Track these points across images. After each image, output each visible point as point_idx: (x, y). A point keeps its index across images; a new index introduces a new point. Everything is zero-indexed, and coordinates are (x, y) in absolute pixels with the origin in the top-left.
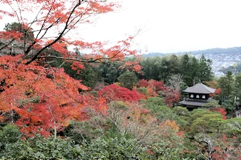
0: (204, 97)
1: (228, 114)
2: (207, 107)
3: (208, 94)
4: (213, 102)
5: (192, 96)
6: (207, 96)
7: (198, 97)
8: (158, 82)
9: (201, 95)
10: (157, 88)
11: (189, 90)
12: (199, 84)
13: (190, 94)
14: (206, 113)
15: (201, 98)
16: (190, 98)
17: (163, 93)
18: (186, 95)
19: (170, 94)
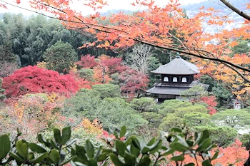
0: (184, 80)
1: (222, 104)
2: (188, 96)
3: (192, 75)
5: (166, 79)
6: (190, 78)
7: (175, 80)
9: (180, 77)
10: (110, 68)
14: (184, 106)
15: (180, 81)
16: (163, 82)
17: (120, 77)
19: (131, 77)
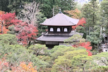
0: (66, 30)
1: (93, 48)
2: (70, 43)
3: (71, 26)
4: (76, 35)
5: (52, 30)
6: (70, 28)
7: (59, 30)
8: (7, 14)
9: (62, 28)
10: (6, 21)
11: (48, 22)
12: (59, 14)
13: (49, 27)
14: (70, 50)
15: (62, 31)
16: (49, 32)
17: (15, 28)
18: (44, 28)
19: (24, 28)
